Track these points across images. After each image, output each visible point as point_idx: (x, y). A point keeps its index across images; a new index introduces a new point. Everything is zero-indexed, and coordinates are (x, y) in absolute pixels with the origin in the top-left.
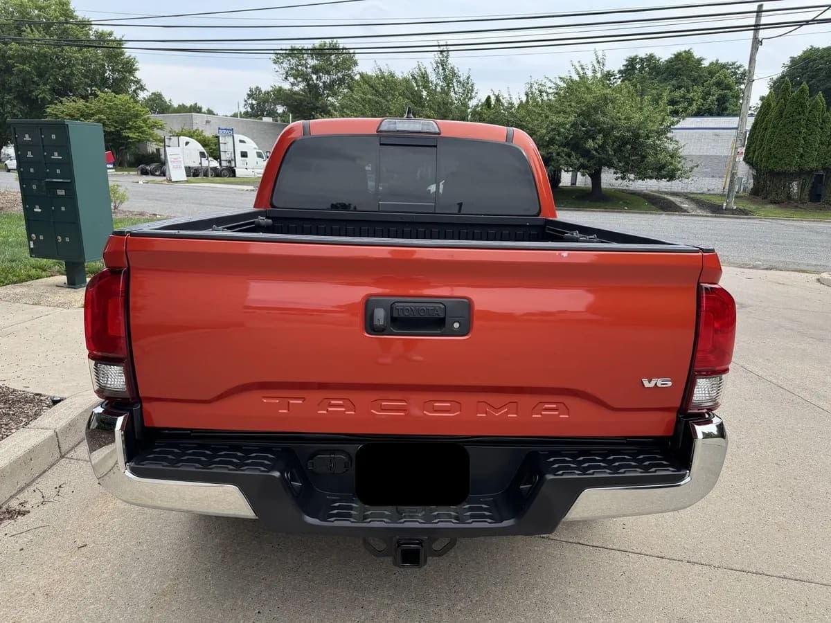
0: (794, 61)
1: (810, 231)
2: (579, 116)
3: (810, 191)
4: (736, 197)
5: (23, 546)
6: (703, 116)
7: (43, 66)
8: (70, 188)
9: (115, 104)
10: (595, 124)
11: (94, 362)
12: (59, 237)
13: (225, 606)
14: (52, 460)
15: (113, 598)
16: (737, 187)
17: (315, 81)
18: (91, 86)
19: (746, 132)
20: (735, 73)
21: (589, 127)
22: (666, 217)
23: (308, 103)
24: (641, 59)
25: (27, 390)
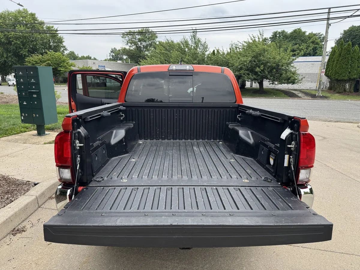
0: (345, 32)
1: (354, 105)
2: (253, 58)
3: (354, 87)
4: (322, 91)
5: (26, 244)
6: (306, 56)
7: (25, 41)
8: (39, 94)
9: (55, 57)
10: (259, 61)
11: (58, 168)
12: (34, 115)
13: (109, 268)
14: (35, 209)
15: (63, 265)
16: (322, 87)
17: (140, 45)
18: (44, 49)
19: (325, 63)
20: (320, 38)
21: (257, 62)
22: (292, 100)
23: (137, 54)
24: (279, 33)
25: (23, 179)
